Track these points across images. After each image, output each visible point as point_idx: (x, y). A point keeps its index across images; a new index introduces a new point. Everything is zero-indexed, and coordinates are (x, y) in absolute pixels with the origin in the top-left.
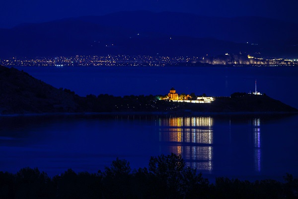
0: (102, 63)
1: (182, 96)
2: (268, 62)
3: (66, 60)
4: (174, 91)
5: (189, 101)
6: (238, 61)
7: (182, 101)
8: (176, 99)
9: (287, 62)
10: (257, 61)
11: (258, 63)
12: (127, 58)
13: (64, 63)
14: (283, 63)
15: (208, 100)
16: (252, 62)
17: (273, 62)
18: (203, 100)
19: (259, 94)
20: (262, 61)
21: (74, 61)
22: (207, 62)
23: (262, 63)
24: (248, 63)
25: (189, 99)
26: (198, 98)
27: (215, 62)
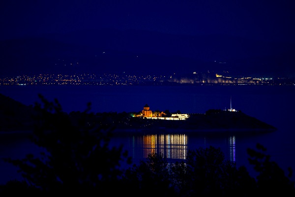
0: (67, 82)
1: (156, 113)
2: (236, 80)
3: (29, 79)
4: (148, 108)
5: (163, 118)
6: (206, 80)
7: (156, 118)
8: (150, 116)
9: (256, 81)
10: (225, 79)
11: (227, 82)
12: (93, 76)
13: (26, 82)
14: (251, 82)
15: (183, 117)
16: (220, 81)
17: (241, 81)
18: (177, 117)
19: (234, 110)
20: (230, 79)
21: (38, 80)
22: (175, 81)
23: (231, 82)
24: (216, 82)
25: (163, 116)
26: (173, 115)
27: (183, 81)
